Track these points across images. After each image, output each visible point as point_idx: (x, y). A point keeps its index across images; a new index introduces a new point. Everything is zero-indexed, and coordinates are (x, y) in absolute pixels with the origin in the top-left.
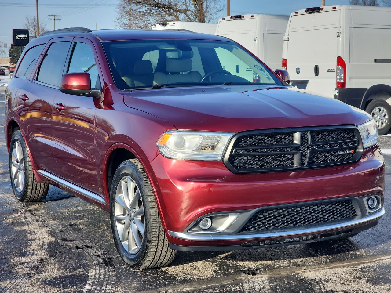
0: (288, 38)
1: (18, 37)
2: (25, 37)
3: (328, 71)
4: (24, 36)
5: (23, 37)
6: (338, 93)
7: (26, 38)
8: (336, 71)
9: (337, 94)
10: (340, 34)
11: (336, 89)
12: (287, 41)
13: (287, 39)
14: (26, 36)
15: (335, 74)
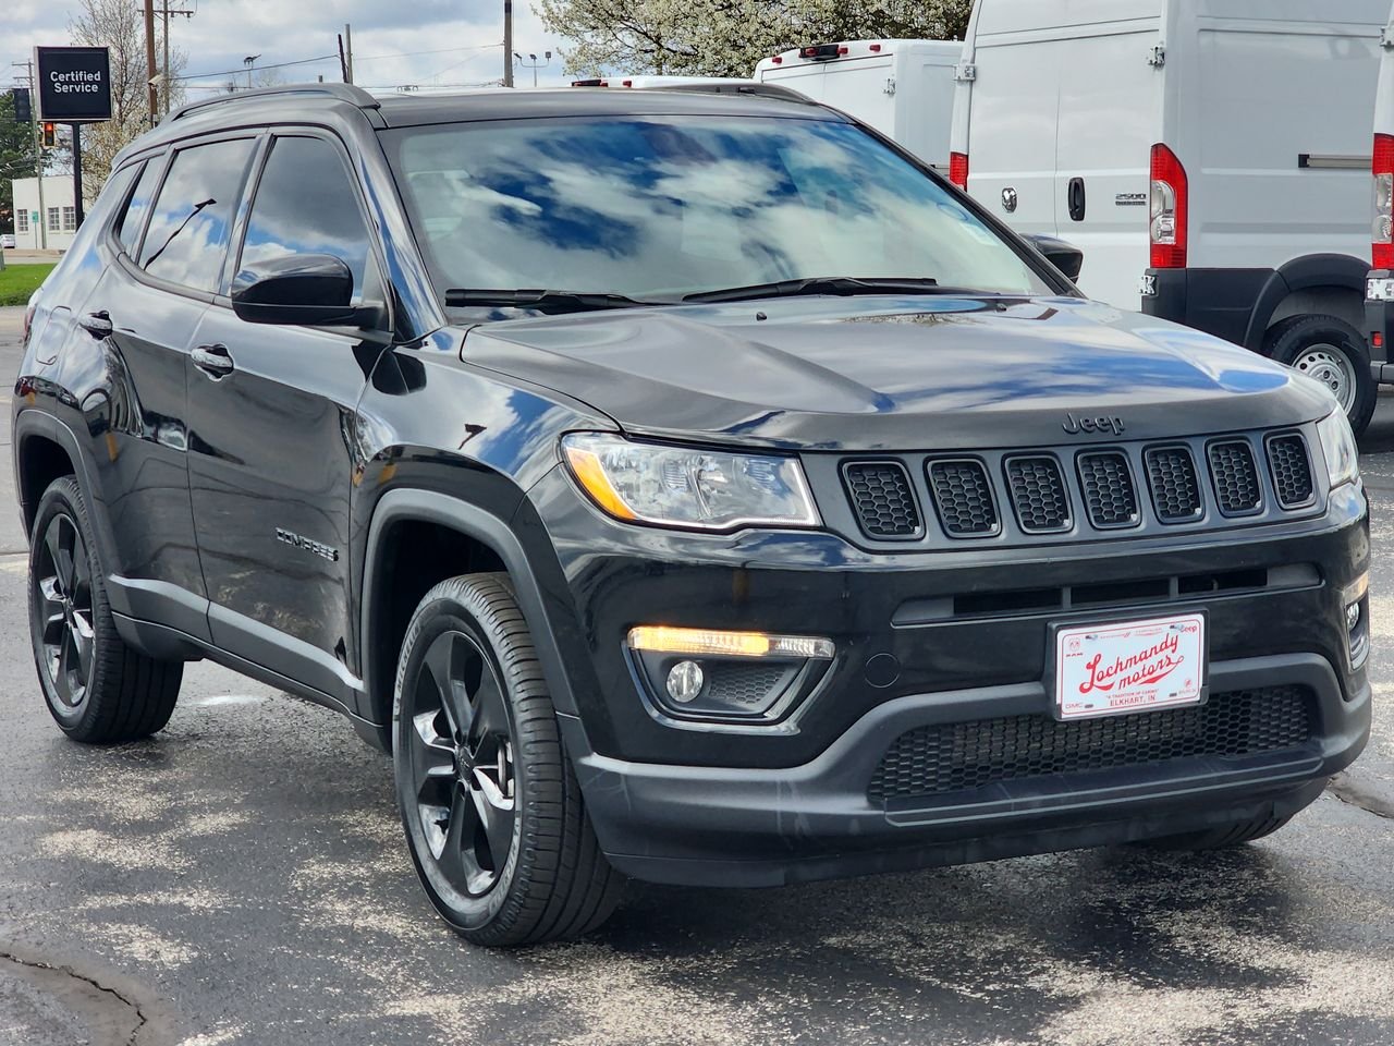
1: (62, 84)
2: (91, 83)
4: (90, 77)
5: (86, 82)
7: (95, 88)
14: (98, 76)
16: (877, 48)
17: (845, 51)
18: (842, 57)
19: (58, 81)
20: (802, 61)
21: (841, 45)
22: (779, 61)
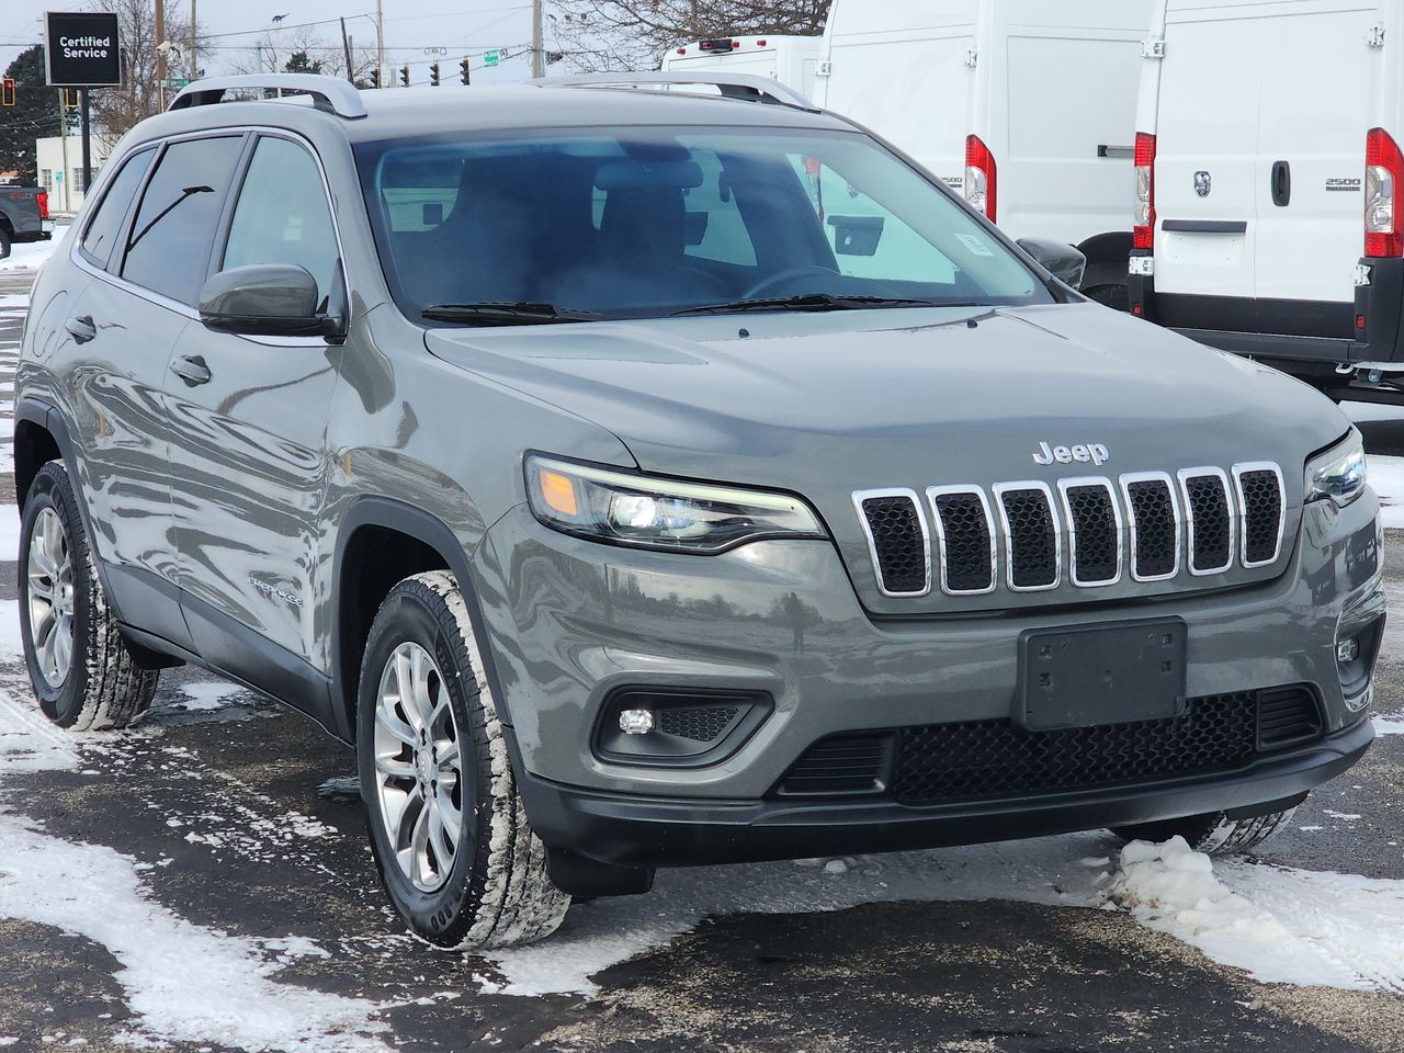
0: (1161, 46)
1: (72, 49)
2: (100, 49)
3: (1328, 189)
4: (99, 42)
5: (96, 47)
6: (1370, 276)
7: (104, 54)
8: (1362, 186)
9: (1366, 281)
10: (1382, 36)
11: (1362, 262)
12: (1156, 58)
13: (1156, 52)
14: (107, 42)
15: (1357, 199)
16: (763, 43)
17: (737, 45)
18: (735, 50)
19: (68, 46)
20: (702, 53)
21: (734, 39)
22: (683, 52)
